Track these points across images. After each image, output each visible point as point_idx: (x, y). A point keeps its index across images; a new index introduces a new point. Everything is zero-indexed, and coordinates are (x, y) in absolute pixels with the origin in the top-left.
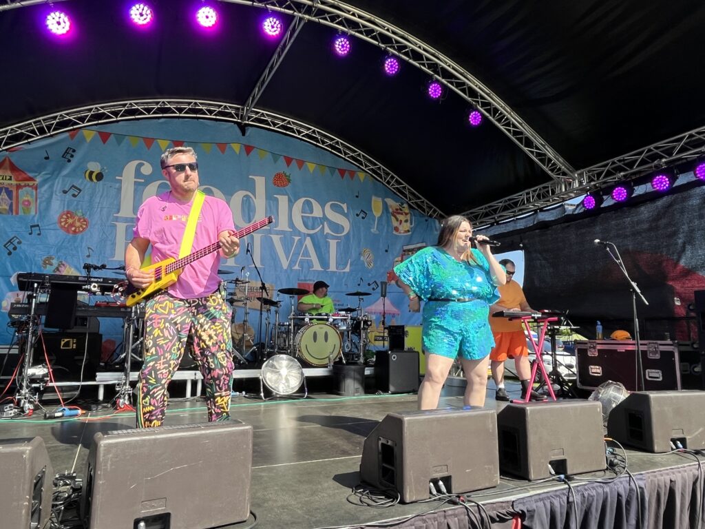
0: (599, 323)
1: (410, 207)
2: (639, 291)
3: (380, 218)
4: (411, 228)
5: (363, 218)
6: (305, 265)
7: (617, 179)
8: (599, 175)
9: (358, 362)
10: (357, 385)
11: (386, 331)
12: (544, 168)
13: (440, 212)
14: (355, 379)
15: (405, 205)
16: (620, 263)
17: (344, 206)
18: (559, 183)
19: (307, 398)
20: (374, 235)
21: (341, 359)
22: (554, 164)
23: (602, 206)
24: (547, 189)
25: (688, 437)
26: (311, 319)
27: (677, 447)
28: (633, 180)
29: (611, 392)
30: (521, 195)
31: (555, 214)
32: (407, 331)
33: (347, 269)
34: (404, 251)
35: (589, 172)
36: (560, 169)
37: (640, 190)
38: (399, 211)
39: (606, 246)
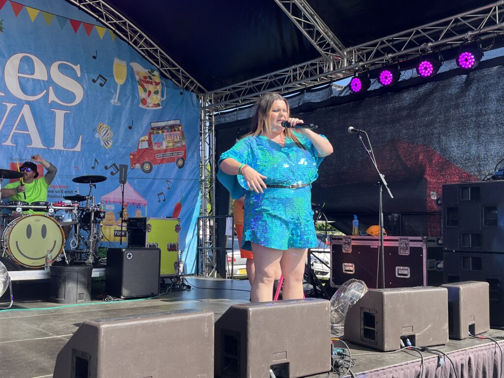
0: (356, 217)
1: (162, 75)
2: (385, 184)
3: (123, 87)
4: (162, 102)
5: (101, 85)
6: (20, 141)
7: (384, 62)
8: (368, 54)
9: (86, 262)
10: (81, 290)
11: (125, 224)
12: (312, 41)
13: (199, 85)
14: (77, 282)
15: (156, 73)
16: (371, 153)
17: (77, 68)
18: (327, 61)
19: (14, 307)
20: (114, 106)
21: (63, 258)
22: (323, 38)
23: (369, 90)
24: (315, 67)
25: (417, 335)
26: (24, 209)
27: (406, 345)
28: (401, 64)
29: (353, 291)
30: (288, 71)
31: (321, 96)
32: (149, 225)
33: (78, 148)
34: (153, 129)
35: (358, 51)
36: (329, 45)
37: (407, 75)
38: (148, 79)
39: (359, 134)
